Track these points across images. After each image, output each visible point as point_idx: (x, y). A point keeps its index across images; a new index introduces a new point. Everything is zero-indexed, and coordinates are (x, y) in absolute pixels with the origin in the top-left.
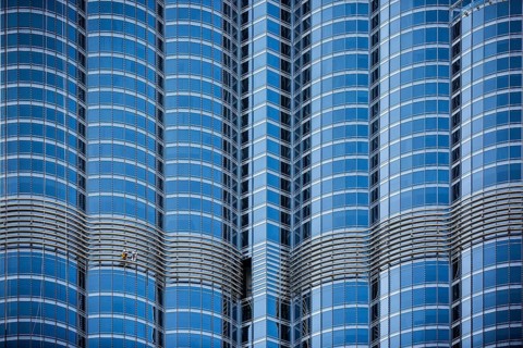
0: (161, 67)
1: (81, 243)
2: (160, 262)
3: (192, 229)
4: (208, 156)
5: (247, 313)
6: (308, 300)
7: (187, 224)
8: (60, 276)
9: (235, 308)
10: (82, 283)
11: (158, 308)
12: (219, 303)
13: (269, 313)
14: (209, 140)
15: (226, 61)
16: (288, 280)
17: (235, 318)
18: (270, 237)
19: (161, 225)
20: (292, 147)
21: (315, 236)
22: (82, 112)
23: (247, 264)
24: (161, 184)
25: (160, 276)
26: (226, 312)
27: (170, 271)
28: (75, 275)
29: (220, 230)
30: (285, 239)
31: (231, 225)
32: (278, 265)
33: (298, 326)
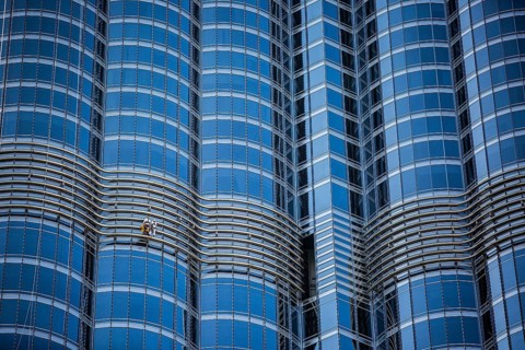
1: (92, 210)
2: (194, 238)
3: (235, 190)
4: (251, 87)
5: (312, 325)
6: (393, 303)
7: (229, 183)
8: (60, 260)
9: (295, 314)
10: (89, 271)
11: (191, 312)
12: (273, 306)
13: (341, 325)
14: (252, 64)
16: (364, 270)
17: (295, 331)
18: (336, 203)
19: (195, 183)
20: (357, 76)
21: (395, 203)
22: (102, 27)
23: (308, 244)
24: (195, 125)
25: (194, 261)
26: (282, 323)
27: (206, 254)
28: (81, 258)
29: (272, 192)
30: (356, 209)
31: (285, 185)
32: (350, 246)
33: (382, 346)
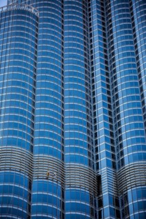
0: (63, 93)
1: (31, 168)
2: (63, 177)
3: (76, 161)
4: (81, 129)
5: (101, 204)
6: (126, 197)
7: (73, 159)
8: (21, 184)
9: (95, 201)
10: (30, 188)
11: (62, 200)
13: (110, 203)
14: (81, 122)
15: (87, 90)
16: (117, 186)
17: (95, 206)
18: (108, 165)
19: (63, 159)
20: (114, 125)
21: (126, 165)
22: (33, 111)
23: (99, 178)
24: (63, 141)
25: (63, 184)
26: (91, 203)
27: (67, 182)
28: (27, 183)
29: (87, 162)
30: (114, 167)
31: (91, 159)
32: (112, 179)
33: (123, 210)
